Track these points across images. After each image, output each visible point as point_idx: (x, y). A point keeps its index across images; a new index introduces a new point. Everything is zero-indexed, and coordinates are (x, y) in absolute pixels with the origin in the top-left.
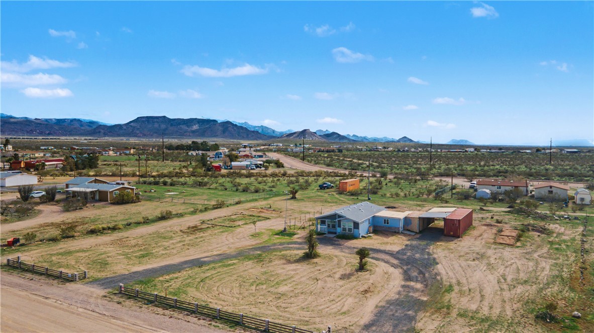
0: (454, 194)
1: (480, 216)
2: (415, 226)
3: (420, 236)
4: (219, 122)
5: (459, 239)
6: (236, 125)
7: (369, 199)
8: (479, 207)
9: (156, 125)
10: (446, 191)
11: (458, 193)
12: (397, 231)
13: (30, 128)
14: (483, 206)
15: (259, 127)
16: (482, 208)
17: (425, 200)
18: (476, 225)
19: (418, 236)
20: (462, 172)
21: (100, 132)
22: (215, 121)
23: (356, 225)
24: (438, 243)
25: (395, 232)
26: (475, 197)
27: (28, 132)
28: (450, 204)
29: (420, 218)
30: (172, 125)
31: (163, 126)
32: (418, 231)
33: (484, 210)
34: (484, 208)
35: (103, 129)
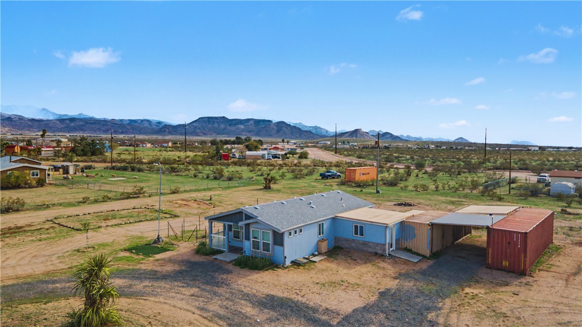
0: (513, 188)
1: (566, 224)
2: (423, 243)
3: (430, 267)
4: (274, 122)
5: (524, 280)
6: (290, 125)
7: (378, 192)
8: (559, 209)
9: (216, 125)
10: (501, 185)
11: (519, 188)
12: (380, 252)
13: (106, 127)
14: (566, 207)
15: (312, 127)
16: (566, 211)
17: (466, 196)
18: (561, 243)
19: (424, 266)
20: (525, 166)
21: (165, 131)
22: (270, 121)
23: (278, 238)
24: (467, 290)
25: (376, 254)
26: (548, 194)
27: (104, 131)
28: (505, 202)
29: (432, 225)
30: (230, 125)
31: (222, 126)
32: (427, 253)
33: (570, 214)
34: (569, 210)
35: (168, 129)
